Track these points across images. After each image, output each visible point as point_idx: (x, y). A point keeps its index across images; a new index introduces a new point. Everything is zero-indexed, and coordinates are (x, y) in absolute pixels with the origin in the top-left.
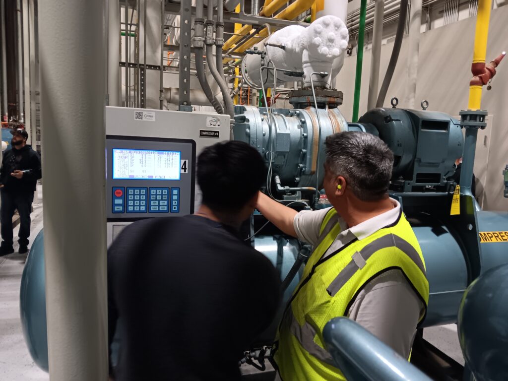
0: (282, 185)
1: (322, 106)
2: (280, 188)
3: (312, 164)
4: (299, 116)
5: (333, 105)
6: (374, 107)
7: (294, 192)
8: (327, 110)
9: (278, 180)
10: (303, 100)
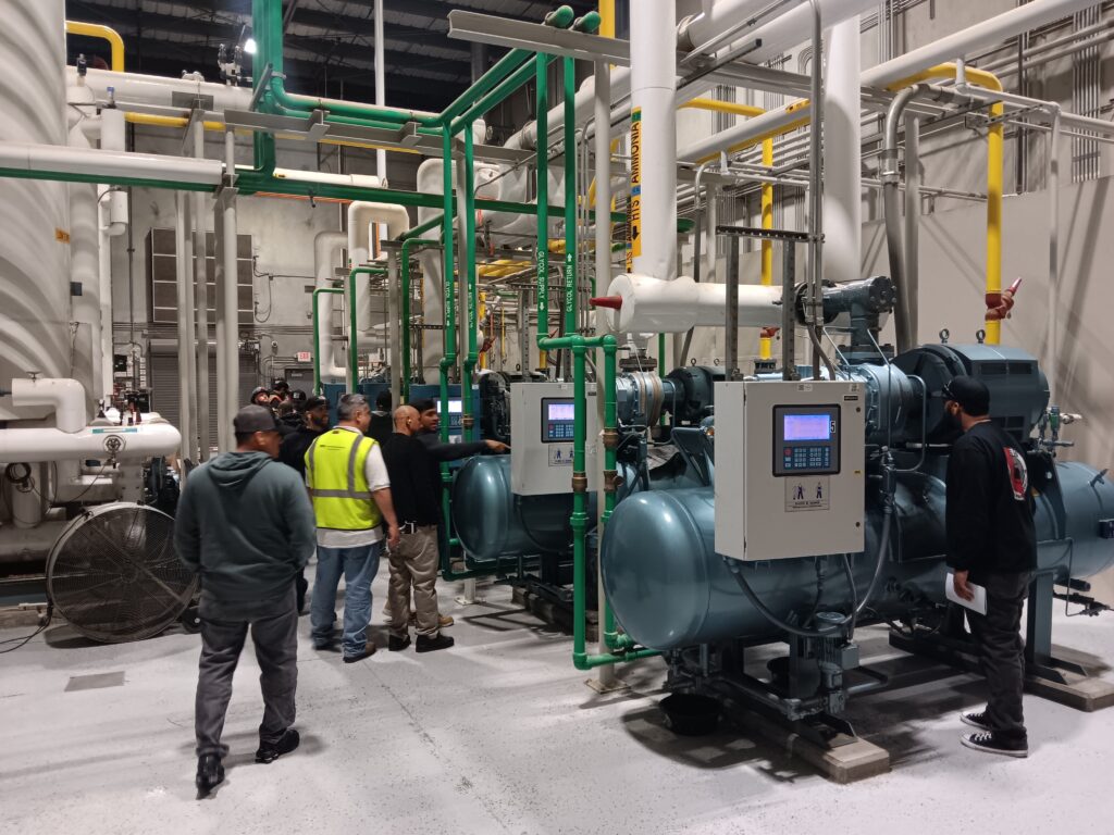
0: (624, 423)
1: (644, 370)
2: (622, 426)
3: (642, 410)
4: (630, 377)
5: (651, 369)
6: (679, 366)
7: (630, 429)
8: (647, 373)
9: (620, 421)
10: (631, 366)
